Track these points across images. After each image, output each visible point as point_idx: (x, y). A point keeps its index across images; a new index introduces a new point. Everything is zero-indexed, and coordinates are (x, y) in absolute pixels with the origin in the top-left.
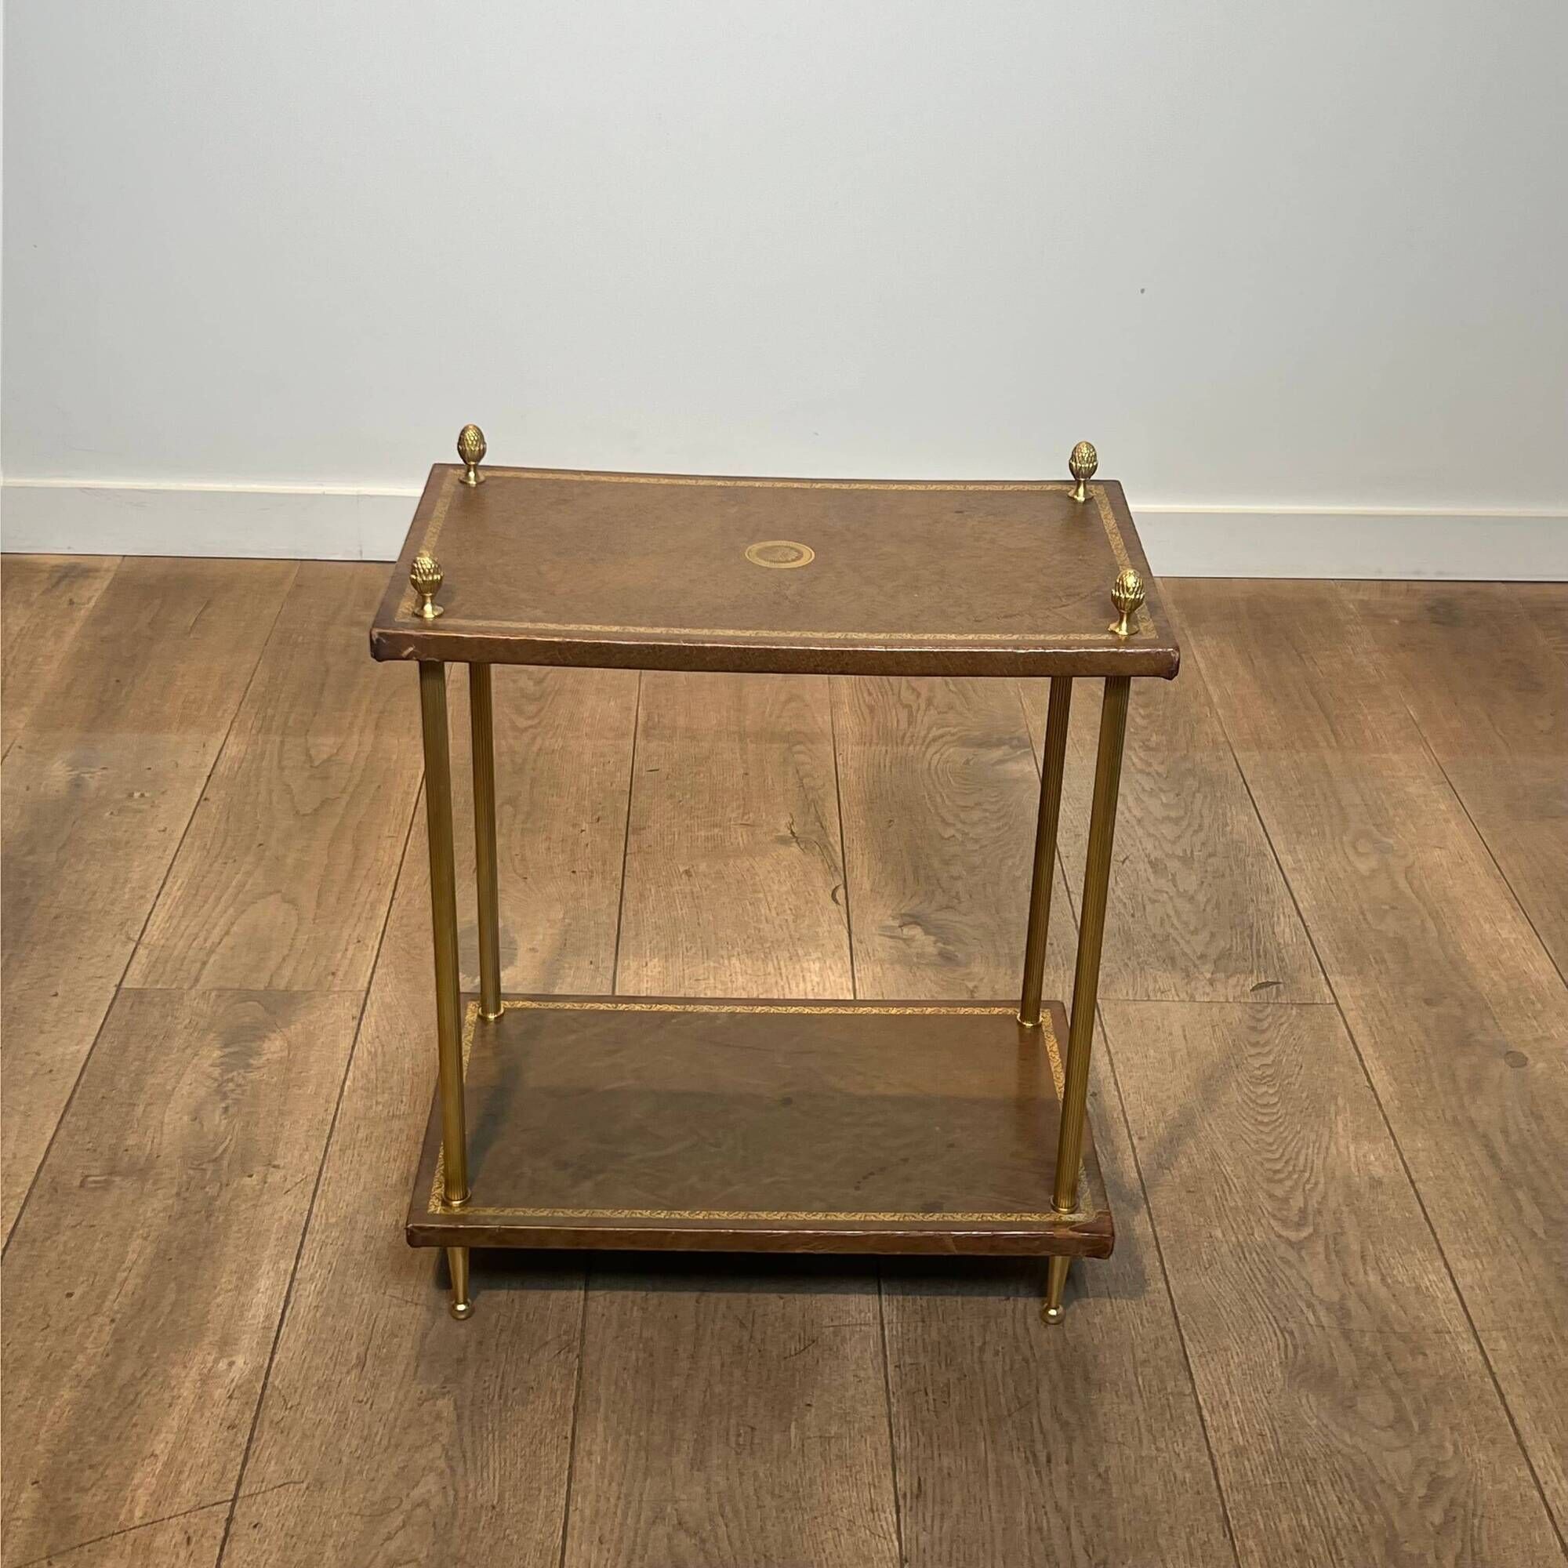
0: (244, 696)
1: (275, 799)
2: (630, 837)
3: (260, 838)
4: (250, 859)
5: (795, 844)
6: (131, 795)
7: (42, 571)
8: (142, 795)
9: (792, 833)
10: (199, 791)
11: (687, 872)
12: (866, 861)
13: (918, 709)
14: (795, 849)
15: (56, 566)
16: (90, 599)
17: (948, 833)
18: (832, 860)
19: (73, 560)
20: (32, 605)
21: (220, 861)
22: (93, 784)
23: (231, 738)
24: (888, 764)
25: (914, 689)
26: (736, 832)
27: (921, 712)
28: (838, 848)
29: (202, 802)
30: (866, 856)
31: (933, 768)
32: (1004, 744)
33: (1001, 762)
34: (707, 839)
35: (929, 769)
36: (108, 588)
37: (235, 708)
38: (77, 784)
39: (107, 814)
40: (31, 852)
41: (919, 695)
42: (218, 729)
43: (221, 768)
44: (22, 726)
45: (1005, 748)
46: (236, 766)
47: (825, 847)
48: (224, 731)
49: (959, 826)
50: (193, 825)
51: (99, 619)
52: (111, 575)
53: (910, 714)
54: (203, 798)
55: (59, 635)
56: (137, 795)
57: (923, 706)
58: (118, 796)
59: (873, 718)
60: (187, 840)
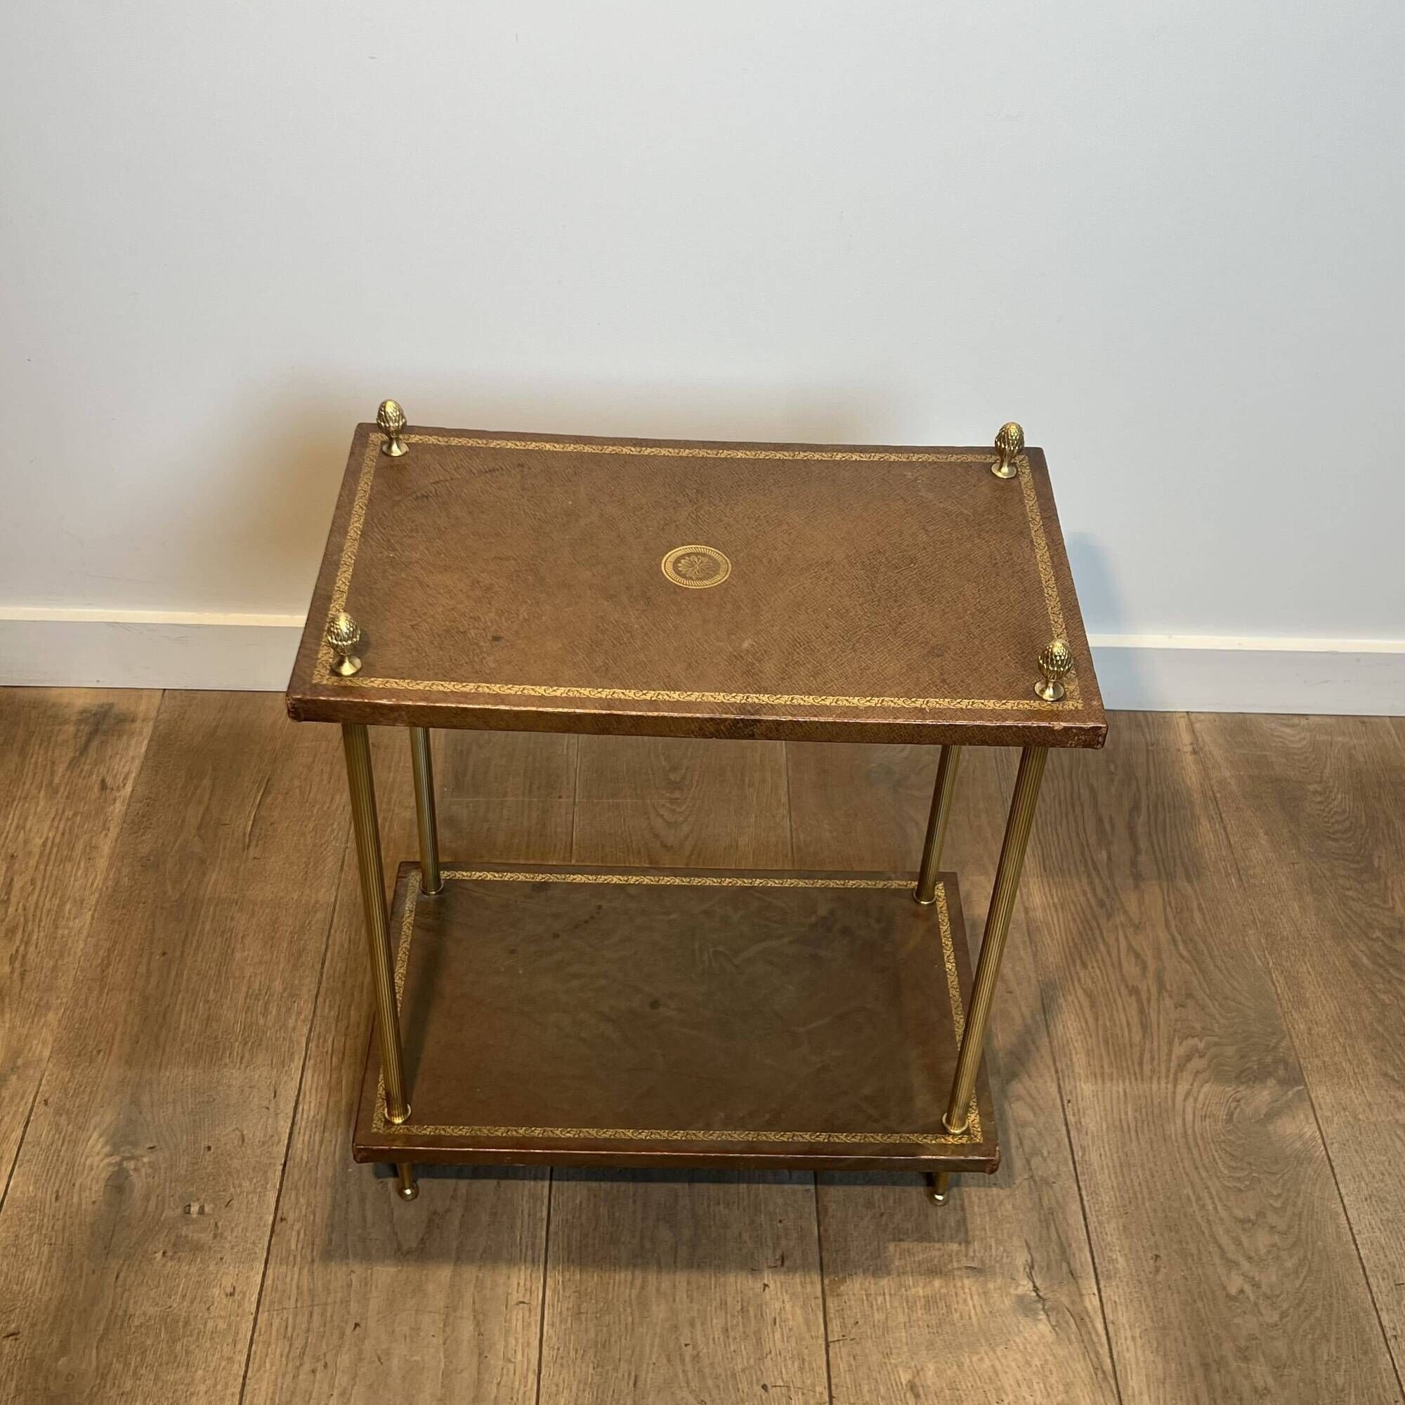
0: (320, 982)
1: (369, 1214)
2: (830, 1304)
3: (354, 1306)
4: (345, 1359)
5: (1042, 1316)
6: (187, 1210)
7: (66, 721)
8: (201, 1211)
9: (1036, 1289)
10: (272, 1197)
11: (912, 1387)
12: (1139, 1352)
13: (1149, 1001)
14: (1044, 1327)
15: (84, 711)
16: (126, 778)
17: (1235, 1284)
18: (1097, 1353)
19: (104, 700)
20: (56, 792)
21: (307, 1367)
22: (139, 1182)
23: (308, 1074)
24: (1132, 1126)
25: (1137, 956)
26: (963, 1287)
27: (1154, 1004)
28: (1100, 1326)
29: (277, 1228)
30: (1139, 1342)
31: (1190, 1132)
32: (1269, 1074)
33: (1272, 1115)
34: (930, 1302)
35: (1185, 1134)
36: (146, 757)
37: (311, 1006)
38: (118, 1185)
39: (159, 1255)
40: (64, 1349)
41: (1144, 968)
42: (292, 1060)
43: (299, 1143)
44: (47, 1053)
45: (1271, 1082)
46: (317, 1138)
47: (1081, 1319)
48: (298, 1063)
49: (1245, 1265)
50: (269, 1282)
51: (138, 823)
52: (148, 730)
53: (1142, 1011)
54: (279, 1219)
55: (91, 851)
56: (195, 1208)
57: (1154, 990)
58: (168, 1213)
59: (1097, 1020)
60: (263, 1317)
